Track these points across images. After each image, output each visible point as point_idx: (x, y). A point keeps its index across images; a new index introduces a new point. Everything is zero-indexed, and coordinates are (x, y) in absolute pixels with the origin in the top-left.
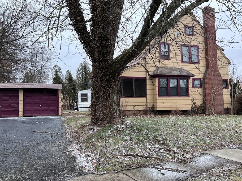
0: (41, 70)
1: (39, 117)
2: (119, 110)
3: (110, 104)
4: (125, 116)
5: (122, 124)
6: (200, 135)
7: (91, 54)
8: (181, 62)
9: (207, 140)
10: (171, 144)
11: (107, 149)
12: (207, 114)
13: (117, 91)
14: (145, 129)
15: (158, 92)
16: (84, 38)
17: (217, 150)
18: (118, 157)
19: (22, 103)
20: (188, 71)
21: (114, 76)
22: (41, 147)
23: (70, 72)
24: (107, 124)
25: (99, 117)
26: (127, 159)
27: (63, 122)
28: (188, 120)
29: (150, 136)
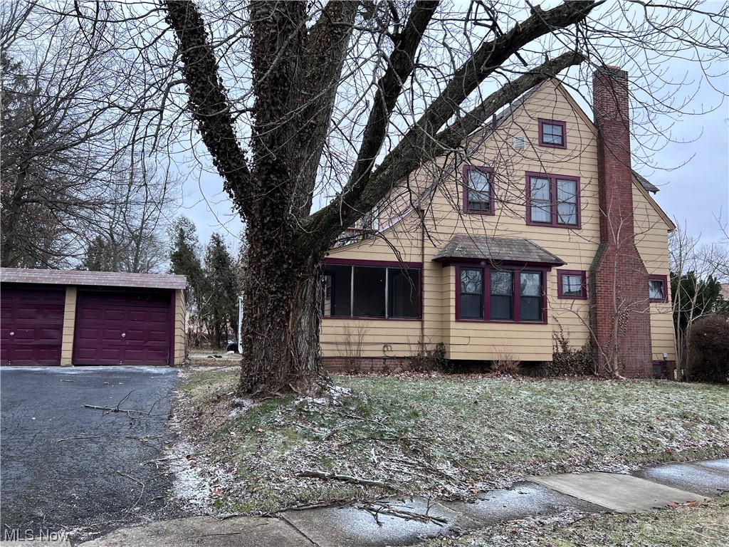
0: (142, 228)
1: (118, 368)
2: (316, 355)
3: (289, 340)
4: (357, 373)
5: (319, 395)
6: (535, 434)
7: (245, 206)
8: (525, 223)
9: (550, 447)
10: (439, 454)
11: (259, 456)
12: (596, 376)
13: (310, 305)
14: (382, 411)
15: (454, 308)
16: (226, 163)
17: (570, 475)
18: (282, 478)
19: (73, 325)
20: (547, 249)
21: (302, 263)
22: (94, 447)
23: (221, 239)
24: (277, 393)
25: (258, 374)
26: (301, 485)
27: (179, 384)
28: (526, 391)
29: (387, 429)
